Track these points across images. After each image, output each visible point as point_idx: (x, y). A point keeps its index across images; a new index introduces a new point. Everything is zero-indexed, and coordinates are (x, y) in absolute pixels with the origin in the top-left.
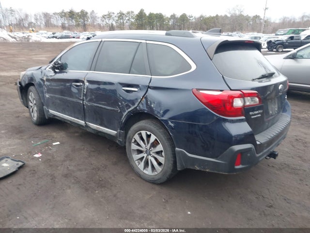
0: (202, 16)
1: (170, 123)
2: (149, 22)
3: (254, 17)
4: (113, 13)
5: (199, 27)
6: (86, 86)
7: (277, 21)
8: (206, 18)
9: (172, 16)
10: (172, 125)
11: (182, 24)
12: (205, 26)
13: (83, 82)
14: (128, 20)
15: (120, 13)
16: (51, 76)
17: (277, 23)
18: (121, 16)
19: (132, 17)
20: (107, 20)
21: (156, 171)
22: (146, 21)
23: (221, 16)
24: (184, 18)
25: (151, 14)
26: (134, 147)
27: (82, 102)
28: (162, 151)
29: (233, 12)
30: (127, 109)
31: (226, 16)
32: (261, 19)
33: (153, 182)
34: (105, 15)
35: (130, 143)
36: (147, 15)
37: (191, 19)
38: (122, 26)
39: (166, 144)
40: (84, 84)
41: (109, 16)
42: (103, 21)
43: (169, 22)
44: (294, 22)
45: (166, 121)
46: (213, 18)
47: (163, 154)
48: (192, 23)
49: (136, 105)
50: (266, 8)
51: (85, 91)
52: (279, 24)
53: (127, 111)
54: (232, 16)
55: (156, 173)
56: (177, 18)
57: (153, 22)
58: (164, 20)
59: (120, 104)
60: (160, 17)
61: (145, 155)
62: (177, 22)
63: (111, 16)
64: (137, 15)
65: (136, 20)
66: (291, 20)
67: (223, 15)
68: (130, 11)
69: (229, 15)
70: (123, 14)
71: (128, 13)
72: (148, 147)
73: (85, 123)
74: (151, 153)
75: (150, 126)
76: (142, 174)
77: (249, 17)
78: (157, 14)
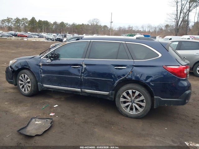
0: (73, 24)
1: (151, 84)
2: (39, 26)
3: (104, 26)
4: (12, 19)
5: (73, 30)
6: (84, 67)
7: (117, 29)
8: (76, 25)
9: (54, 23)
10: (153, 85)
11: (61, 28)
12: (76, 30)
13: (81, 65)
14: (23, 24)
15: (17, 19)
16: (48, 62)
17: (116, 31)
18: (17, 21)
19: (26, 22)
20: (6, 23)
21: (139, 111)
22: (37, 25)
23: (85, 24)
24: (62, 24)
25: (40, 21)
26: (122, 100)
27: (80, 77)
28: (144, 100)
29: (92, 23)
30: (119, 79)
31: (88, 25)
32: (108, 28)
33: (137, 118)
34: (5, 20)
35: (119, 98)
36: (37, 21)
37: (67, 25)
38: (19, 28)
39: (147, 95)
40: (83, 67)
41: (9, 20)
42: (3, 24)
43: (52, 27)
44: (125, 30)
45: (149, 83)
46: (81, 25)
47: (145, 101)
48: (68, 28)
49: (126, 76)
50: (112, 22)
51: (83, 70)
52: (118, 31)
53: (118, 80)
54: (92, 25)
55: (139, 112)
56: (58, 24)
57: (42, 26)
58: (49, 26)
59: (113, 76)
60: (46, 23)
61: (131, 104)
62: (58, 27)
63: (10, 21)
64: (30, 21)
65: (29, 24)
66: (123, 29)
67: (87, 24)
68: (25, 18)
69: (90, 24)
70: (20, 20)
71: (23, 19)
72: (133, 98)
73: (81, 90)
74: (135, 101)
75: (135, 87)
76: (128, 114)
77: (102, 26)
78: (44, 21)
